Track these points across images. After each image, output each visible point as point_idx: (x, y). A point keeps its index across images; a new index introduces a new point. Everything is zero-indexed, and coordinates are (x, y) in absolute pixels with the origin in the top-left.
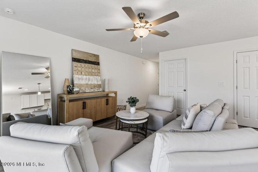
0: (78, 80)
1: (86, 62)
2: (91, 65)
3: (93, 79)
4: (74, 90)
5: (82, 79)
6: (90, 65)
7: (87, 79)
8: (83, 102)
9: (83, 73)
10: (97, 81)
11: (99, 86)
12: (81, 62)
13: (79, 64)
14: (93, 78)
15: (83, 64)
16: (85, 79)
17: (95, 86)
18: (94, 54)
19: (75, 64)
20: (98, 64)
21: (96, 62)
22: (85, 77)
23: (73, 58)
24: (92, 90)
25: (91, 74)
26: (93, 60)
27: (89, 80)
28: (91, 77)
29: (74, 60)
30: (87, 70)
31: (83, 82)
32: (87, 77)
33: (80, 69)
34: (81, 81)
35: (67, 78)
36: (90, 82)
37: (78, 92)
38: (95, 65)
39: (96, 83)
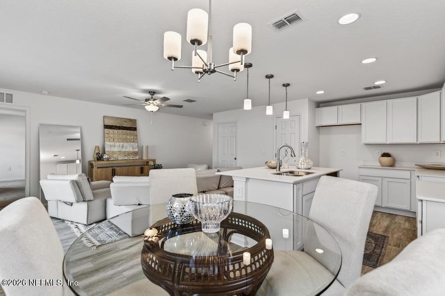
0: (110, 147)
1: (119, 128)
2: (126, 131)
3: (128, 147)
4: (104, 157)
5: (114, 146)
6: (124, 131)
8: (113, 169)
9: (116, 140)
10: (133, 148)
11: (135, 153)
12: (114, 129)
13: (111, 131)
14: (128, 145)
15: (116, 131)
16: (118, 146)
17: (129, 154)
18: (129, 119)
20: (135, 129)
21: (132, 128)
22: (118, 144)
23: (105, 125)
24: (126, 158)
25: (126, 140)
26: (129, 126)
27: (123, 147)
28: (125, 144)
29: (106, 127)
30: (121, 136)
31: (116, 149)
32: (121, 144)
33: (112, 136)
34: (113, 148)
35: (98, 145)
36: (124, 150)
37: (108, 160)
38: (131, 130)
39: (131, 150)
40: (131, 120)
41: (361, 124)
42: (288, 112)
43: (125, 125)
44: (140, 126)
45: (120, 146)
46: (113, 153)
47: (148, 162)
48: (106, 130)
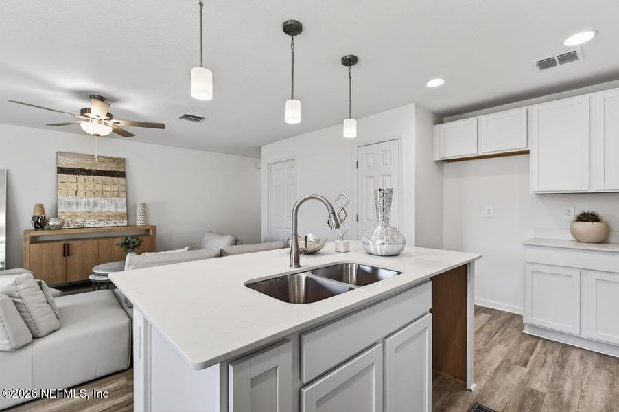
0: (67, 205)
1: (88, 172)
2: (103, 178)
3: (106, 204)
4: (51, 223)
5: (77, 204)
6: (99, 178)
7: (91, 203)
8: (64, 245)
9: (81, 193)
10: (117, 207)
11: (121, 216)
12: (76, 174)
13: (72, 178)
14: (106, 202)
15: (81, 178)
16: (85, 204)
17: (109, 217)
18: (111, 158)
19: (63, 177)
20: (122, 174)
21: (115, 172)
22: (84, 200)
23: (58, 168)
24: (102, 224)
25: (102, 194)
26: (109, 169)
27: (95, 205)
28: (101, 201)
29: (61, 170)
30: (91, 186)
31: (80, 209)
32: (92, 200)
33: (73, 186)
34: (74, 206)
35: (40, 202)
36: (97, 210)
37: (60, 228)
38: (114, 176)
39: (113, 210)
40: (114, 160)
41: (527, 152)
42: (353, 121)
43: (102, 167)
44: (133, 169)
45: (89, 203)
46: (75, 215)
47: (148, 230)
48: (59, 175)
